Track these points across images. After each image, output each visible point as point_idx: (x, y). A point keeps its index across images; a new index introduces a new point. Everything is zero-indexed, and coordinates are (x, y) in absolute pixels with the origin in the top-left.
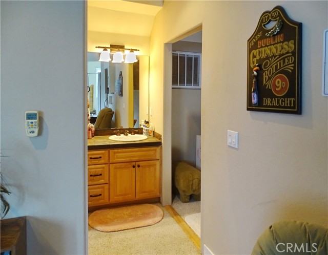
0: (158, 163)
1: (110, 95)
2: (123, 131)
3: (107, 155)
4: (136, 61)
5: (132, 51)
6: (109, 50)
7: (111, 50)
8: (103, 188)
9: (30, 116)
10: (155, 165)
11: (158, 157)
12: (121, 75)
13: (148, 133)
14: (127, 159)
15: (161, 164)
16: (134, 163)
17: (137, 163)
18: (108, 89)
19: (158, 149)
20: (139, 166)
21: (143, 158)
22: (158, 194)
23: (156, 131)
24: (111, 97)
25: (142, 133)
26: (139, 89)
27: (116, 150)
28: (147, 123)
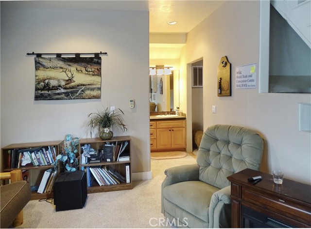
0: (184, 129)
1: (153, 94)
2: (164, 113)
3: (155, 125)
4: (171, 73)
5: (168, 68)
6: (155, 69)
7: (156, 69)
8: (154, 141)
9: (131, 101)
10: (182, 130)
11: (184, 126)
12: (161, 80)
13: (179, 114)
14: (167, 127)
15: (186, 130)
16: (170, 129)
17: (172, 129)
18: (152, 89)
19: (184, 121)
20: (173, 130)
21: (175, 126)
22: (184, 146)
23: (183, 112)
24: (154, 95)
25: (175, 114)
26: (173, 89)
27: (160, 122)
28: (178, 108)
